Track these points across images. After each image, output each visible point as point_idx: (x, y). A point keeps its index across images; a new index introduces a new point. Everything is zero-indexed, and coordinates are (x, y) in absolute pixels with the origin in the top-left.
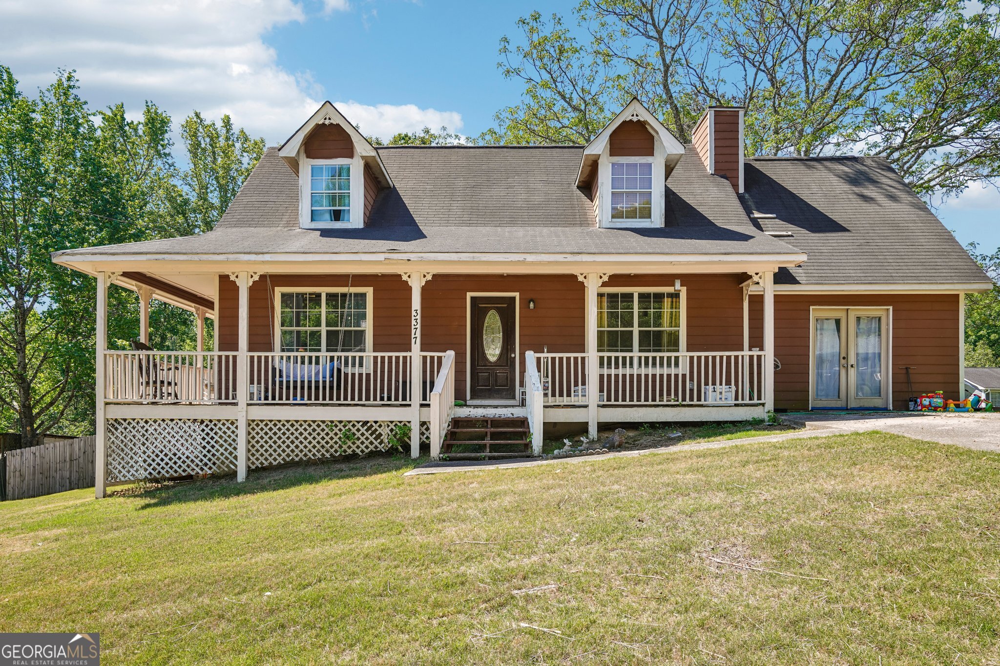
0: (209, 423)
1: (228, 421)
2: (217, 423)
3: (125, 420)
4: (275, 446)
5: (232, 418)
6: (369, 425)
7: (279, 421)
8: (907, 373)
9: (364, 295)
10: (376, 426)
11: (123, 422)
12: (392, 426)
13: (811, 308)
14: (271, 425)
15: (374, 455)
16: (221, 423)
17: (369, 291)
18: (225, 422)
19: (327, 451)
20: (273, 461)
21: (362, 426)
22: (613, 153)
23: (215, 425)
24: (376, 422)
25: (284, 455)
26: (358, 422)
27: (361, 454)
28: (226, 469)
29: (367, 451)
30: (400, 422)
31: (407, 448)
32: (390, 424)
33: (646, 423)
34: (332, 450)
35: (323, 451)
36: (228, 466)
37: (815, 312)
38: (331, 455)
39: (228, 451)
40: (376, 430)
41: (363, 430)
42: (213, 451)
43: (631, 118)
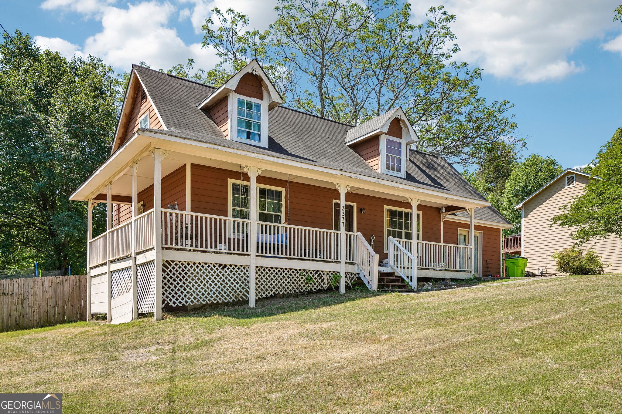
0: (230, 267)
1: (241, 266)
2: (235, 267)
3: (173, 262)
4: (269, 284)
5: (244, 264)
6: (318, 273)
7: (272, 268)
10: (322, 274)
11: (171, 263)
12: (330, 274)
13: (458, 229)
14: (267, 270)
15: (321, 291)
16: (237, 267)
18: (240, 267)
19: (297, 288)
20: (268, 294)
21: (316, 274)
23: (234, 269)
24: (322, 271)
25: (274, 290)
26: (314, 271)
27: (314, 291)
28: (241, 299)
29: (317, 289)
30: (334, 272)
31: (337, 288)
32: (329, 273)
33: (433, 278)
34: (300, 288)
35: (295, 288)
36: (241, 297)
38: (299, 291)
39: (242, 287)
40: (322, 276)
41: (316, 276)
42: (232, 286)
43: (398, 116)
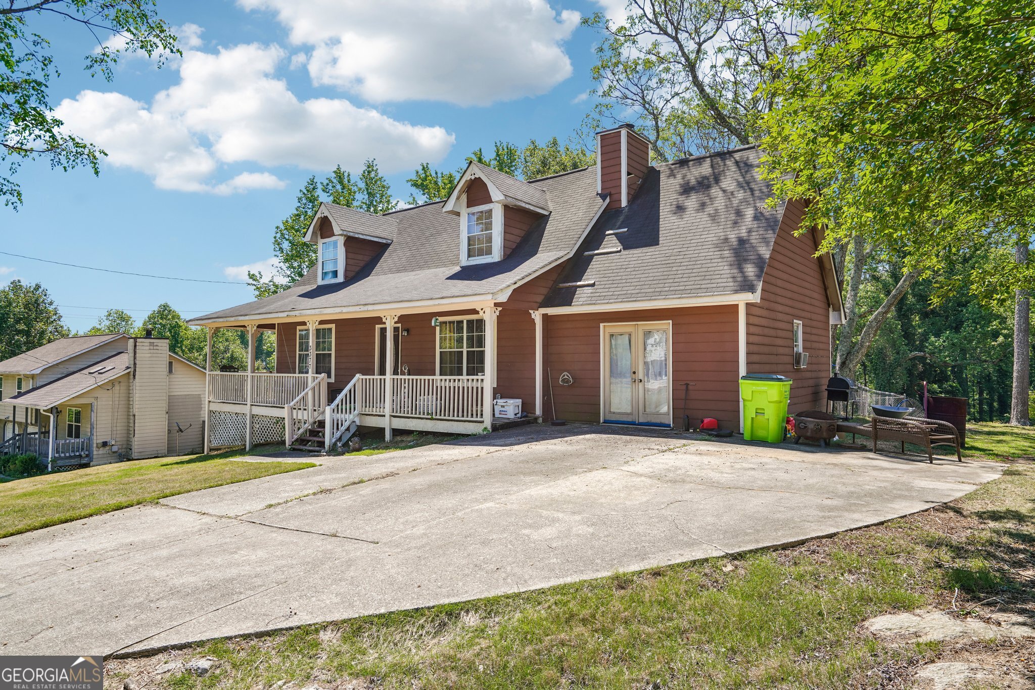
8: (687, 389)
9: (330, 329)
13: (602, 325)
17: (333, 326)
22: (469, 205)
33: (416, 431)
37: (605, 329)
43: (470, 177)
